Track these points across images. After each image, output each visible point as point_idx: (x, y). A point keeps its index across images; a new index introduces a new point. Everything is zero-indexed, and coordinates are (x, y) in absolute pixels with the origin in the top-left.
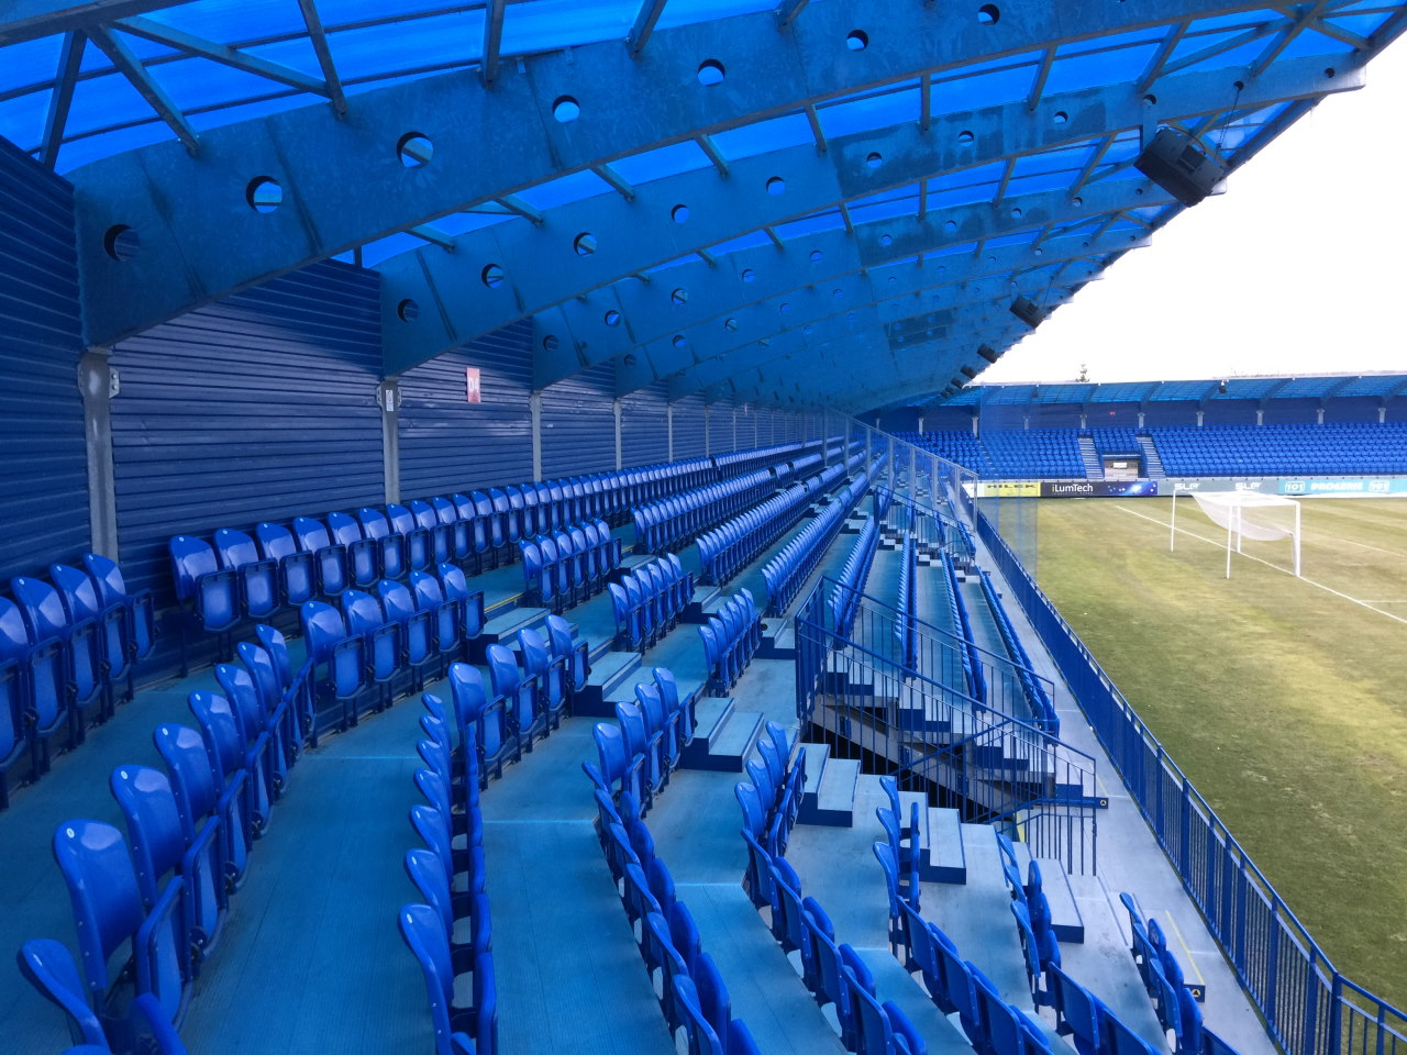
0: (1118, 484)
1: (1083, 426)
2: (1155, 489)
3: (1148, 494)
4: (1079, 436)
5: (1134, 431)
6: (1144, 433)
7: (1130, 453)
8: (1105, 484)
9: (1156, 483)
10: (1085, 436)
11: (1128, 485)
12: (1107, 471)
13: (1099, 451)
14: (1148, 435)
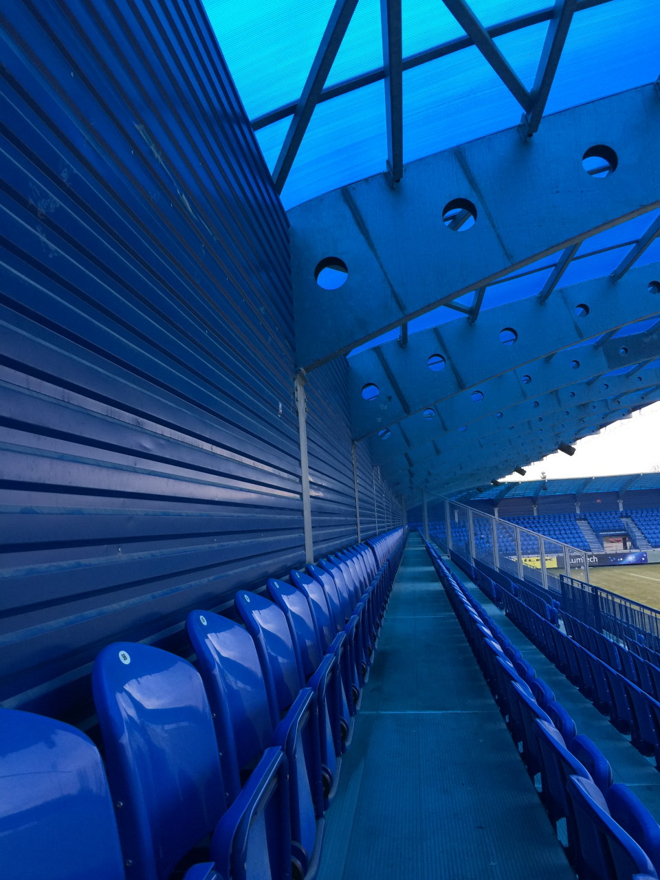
0: (617, 555)
1: (578, 512)
2: (646, 558)
3: (641, 562)
4: (576, 519)
5: (616, 514)
6: (624, 514)
7: (618, 530)
8: (607, 555)
9: (646, 553)
10: (580, 519)
11: (624, 556)
12: (606, 545)
13: (596, 531)
14: (627, 516)
